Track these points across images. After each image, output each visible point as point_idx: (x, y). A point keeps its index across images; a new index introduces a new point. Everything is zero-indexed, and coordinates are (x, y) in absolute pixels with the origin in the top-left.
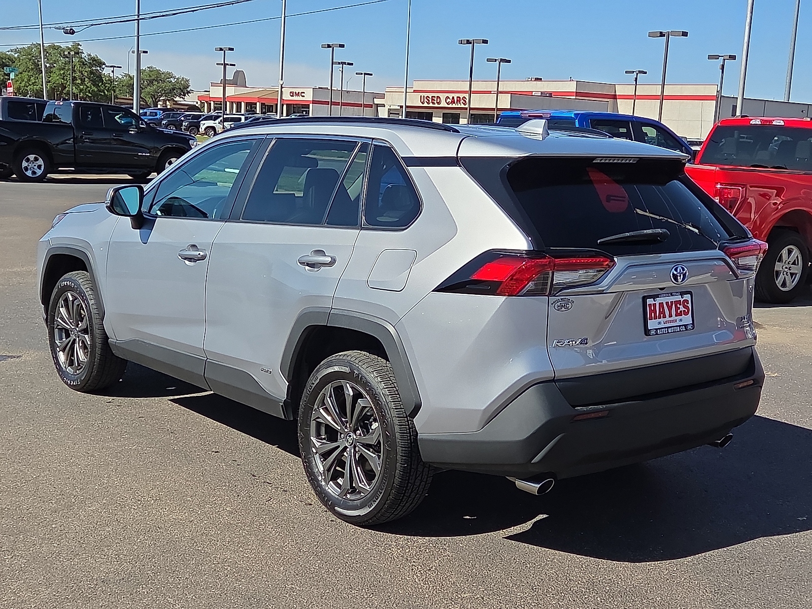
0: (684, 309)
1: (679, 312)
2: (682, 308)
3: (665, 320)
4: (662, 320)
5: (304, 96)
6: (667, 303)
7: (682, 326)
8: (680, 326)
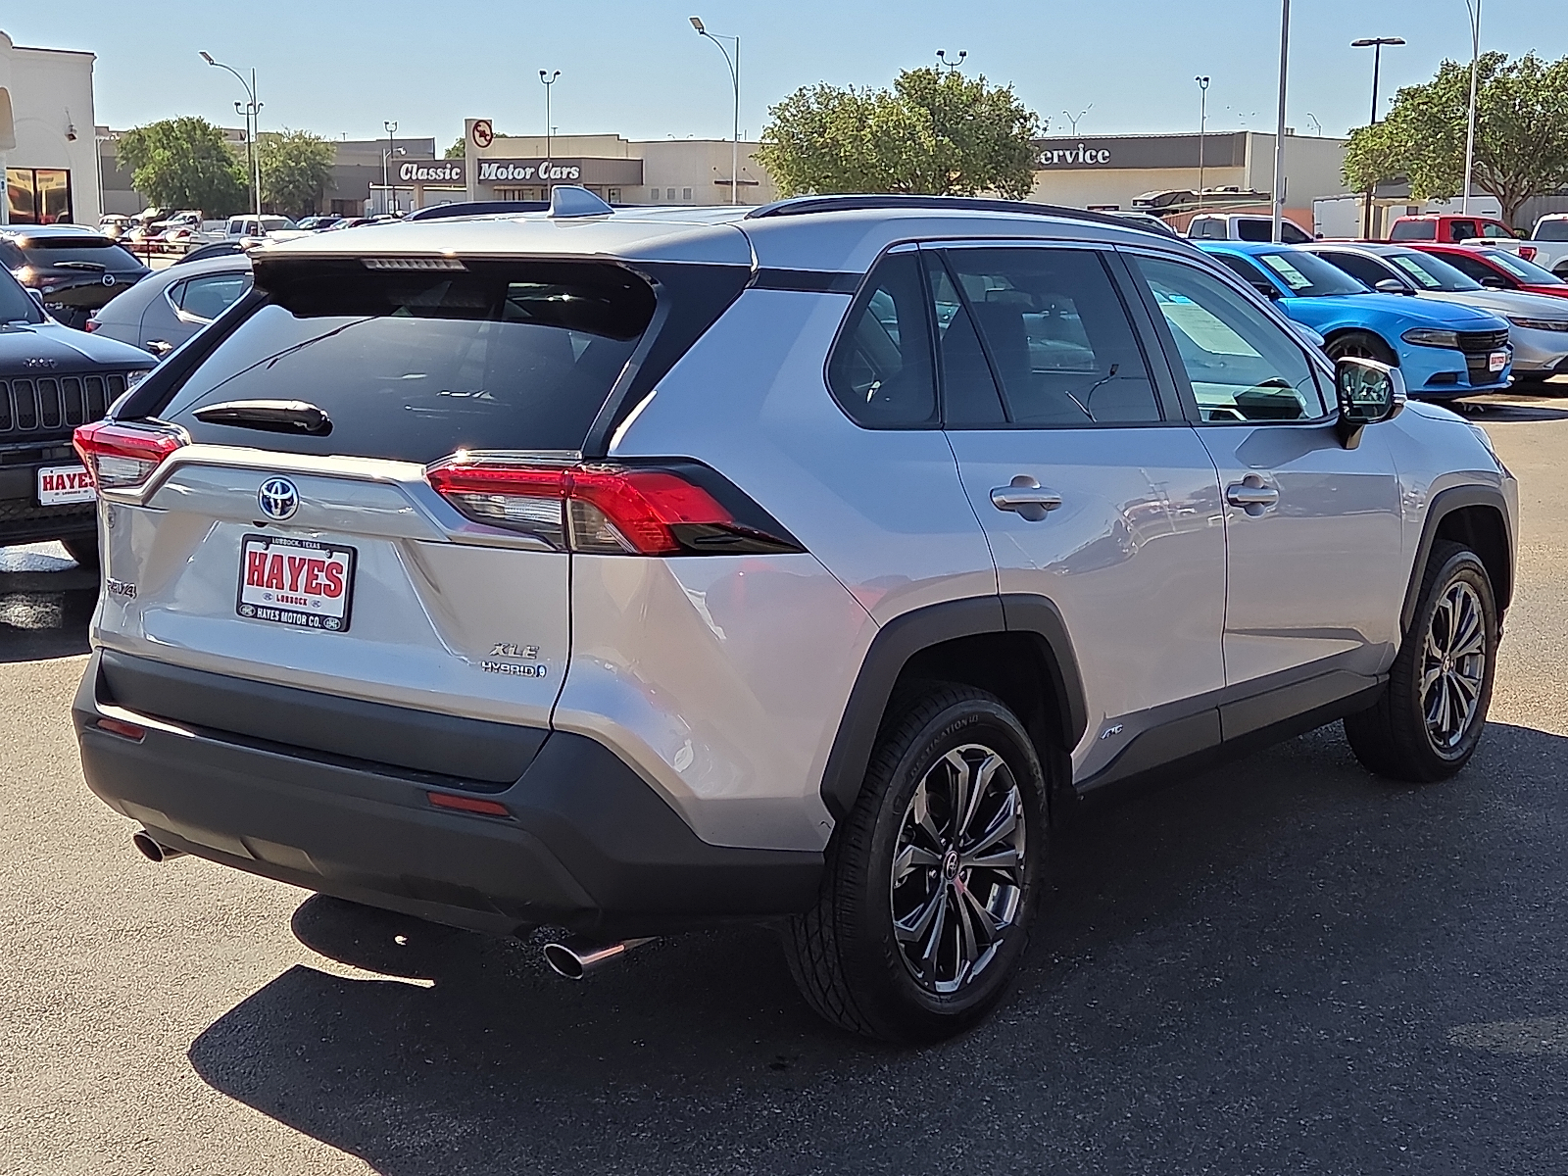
0: (328, 583)
1: (314, 585)
2: (322, 579)
3: (281, 593)
4: (273, 591)
6: (292, 559)
7: (314, 615)
8: (308, 615)
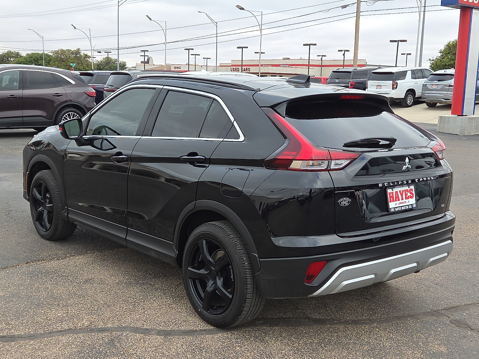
5: (180, 69)
